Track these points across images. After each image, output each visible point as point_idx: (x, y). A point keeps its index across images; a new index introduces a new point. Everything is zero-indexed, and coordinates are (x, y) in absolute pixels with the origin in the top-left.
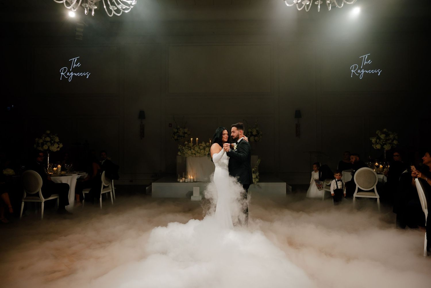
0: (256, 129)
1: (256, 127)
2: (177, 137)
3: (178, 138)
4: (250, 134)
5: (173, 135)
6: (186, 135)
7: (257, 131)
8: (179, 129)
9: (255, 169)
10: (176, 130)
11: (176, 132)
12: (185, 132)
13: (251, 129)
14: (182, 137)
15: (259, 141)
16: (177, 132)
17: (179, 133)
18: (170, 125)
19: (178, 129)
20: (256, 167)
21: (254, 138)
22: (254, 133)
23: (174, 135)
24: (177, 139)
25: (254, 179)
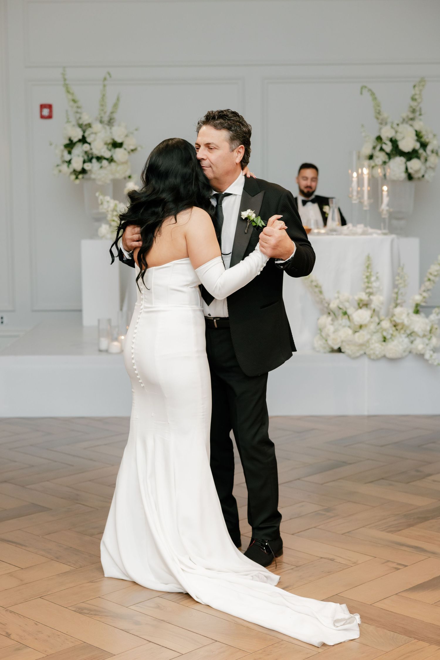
0: (411, 125)
1: (412, 119)
2: (84, 162)
3: (87, 166)
4: (388, 147)
5: (66, 153)
6: (119, 154)
7: (418, 135)
8: (89, 125)
9: (425, 294)
10: (77, 135)
11: (80, 141)
12: (113, 140)
13: (392, 127)
14: (105, 162)
15: (423, 176)
16: (83, 140)
17: (90, 144)
18: (46, 112)
19: (84, 127)
20: (428, 290)
21: (406, 163)
22: (407, 144)
23: (70, 153)
24: (84, 171)
25: (424, 336)
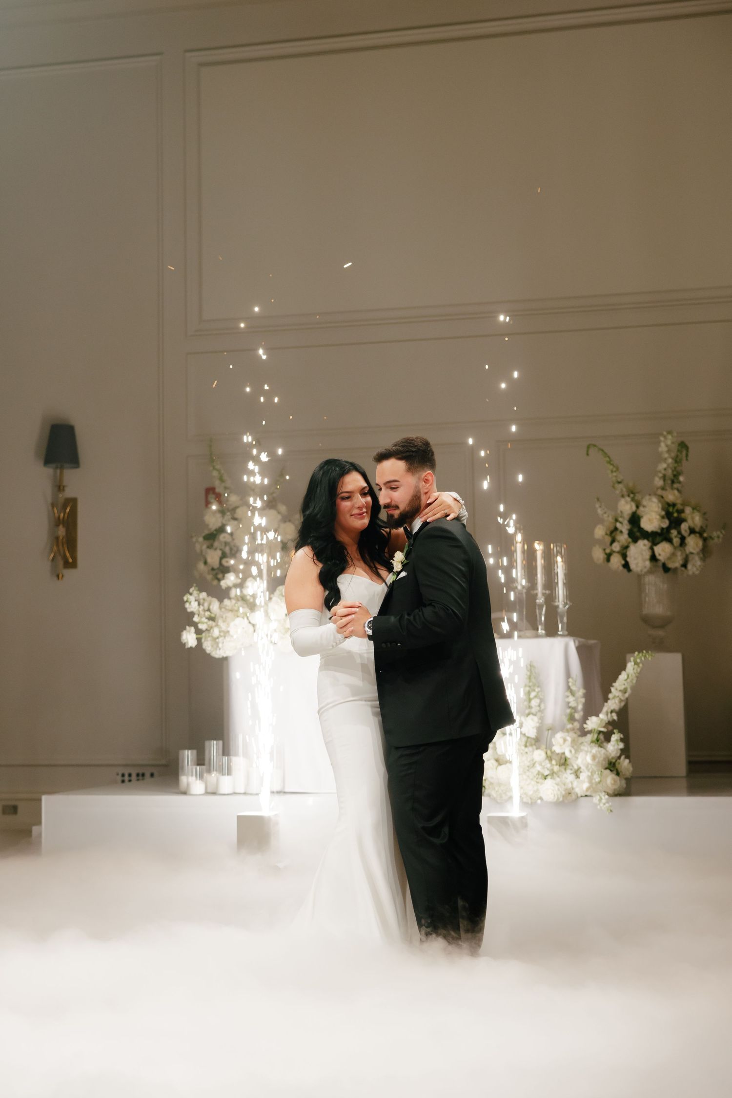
4: (624, 527)
7: (669, 509)
21: (652, 549)
22: (652, 521)
